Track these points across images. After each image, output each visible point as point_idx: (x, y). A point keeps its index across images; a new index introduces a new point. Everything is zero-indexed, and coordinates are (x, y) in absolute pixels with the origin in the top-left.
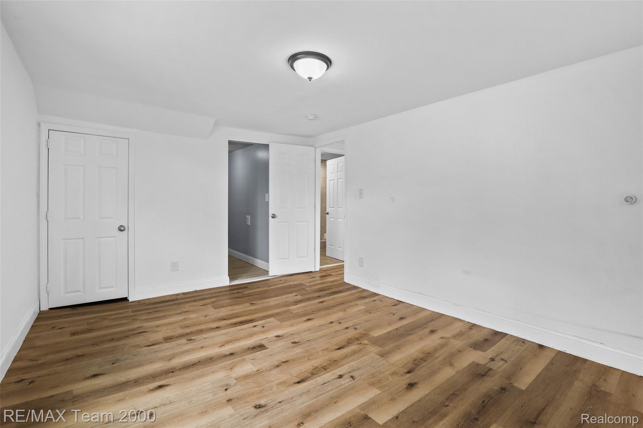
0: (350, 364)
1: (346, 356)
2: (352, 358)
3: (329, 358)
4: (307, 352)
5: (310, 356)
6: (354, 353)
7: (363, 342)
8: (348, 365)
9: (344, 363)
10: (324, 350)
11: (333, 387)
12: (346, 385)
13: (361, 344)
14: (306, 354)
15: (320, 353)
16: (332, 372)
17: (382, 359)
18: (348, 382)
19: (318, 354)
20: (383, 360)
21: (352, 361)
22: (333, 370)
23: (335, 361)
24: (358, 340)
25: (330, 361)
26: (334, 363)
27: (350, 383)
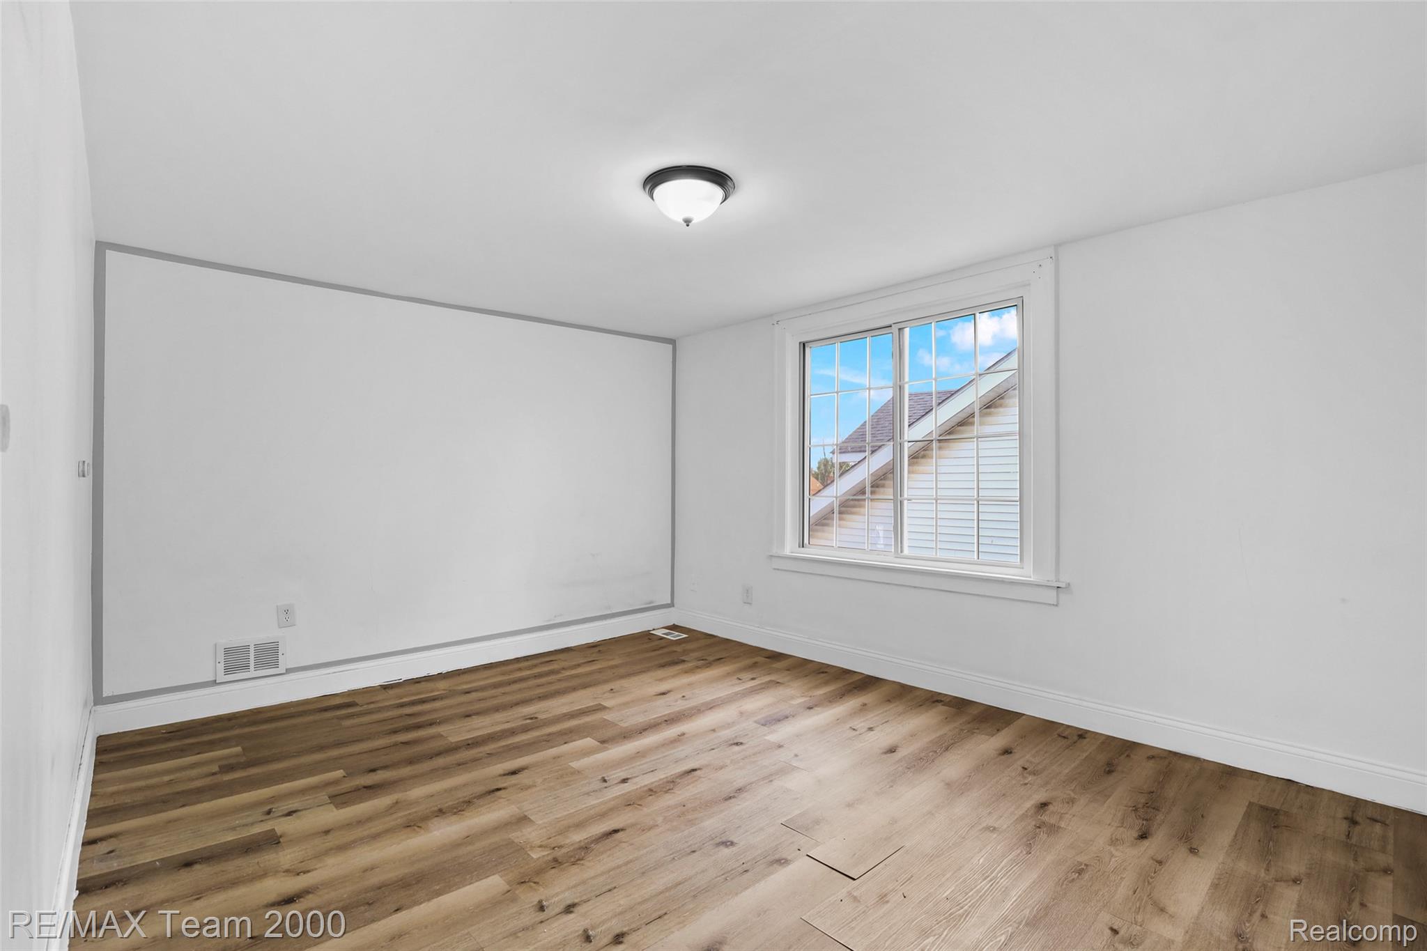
0: (601, 800)
1: (603, 815)
2: (592, 812)
3: (642, 810)
4: (690, 821)
5: (683, 813)
6: (580, 825)
7: (549, 852)
8: (605, 799)
9: (613, 803)
10: (650, 828)
11: (641, 767)
12: (619, 770)
13: (554, 848)
14: (690, 817)
15: (660, 820)
16: (639, 786)
17: (526, 814)
18: (614, 774)
19: (665, 818)
20: (526, 811)
21: (594, 807)
22: (637, 789)
23: (630, 805)
24: (555, 860)
25: (639, 805)
26: (630, 802)
27: (611, 773)
